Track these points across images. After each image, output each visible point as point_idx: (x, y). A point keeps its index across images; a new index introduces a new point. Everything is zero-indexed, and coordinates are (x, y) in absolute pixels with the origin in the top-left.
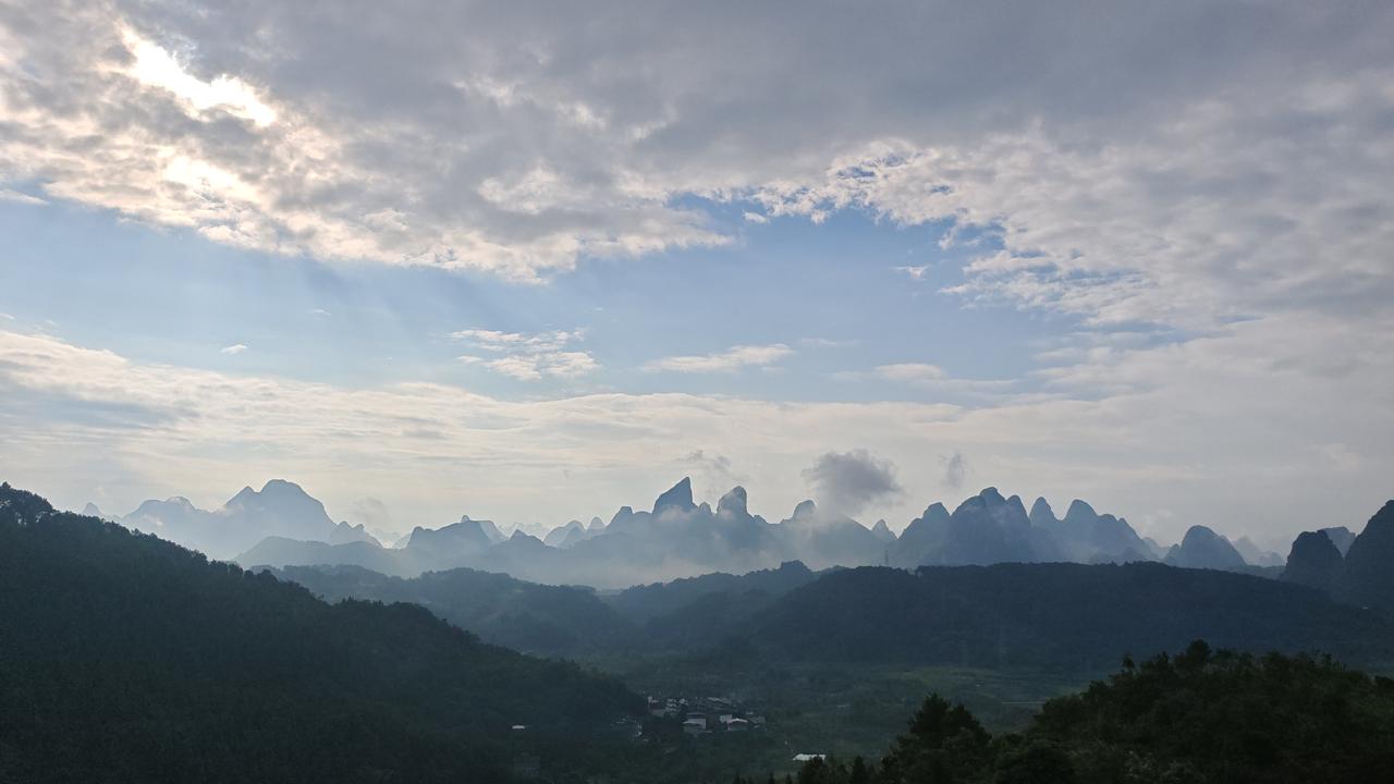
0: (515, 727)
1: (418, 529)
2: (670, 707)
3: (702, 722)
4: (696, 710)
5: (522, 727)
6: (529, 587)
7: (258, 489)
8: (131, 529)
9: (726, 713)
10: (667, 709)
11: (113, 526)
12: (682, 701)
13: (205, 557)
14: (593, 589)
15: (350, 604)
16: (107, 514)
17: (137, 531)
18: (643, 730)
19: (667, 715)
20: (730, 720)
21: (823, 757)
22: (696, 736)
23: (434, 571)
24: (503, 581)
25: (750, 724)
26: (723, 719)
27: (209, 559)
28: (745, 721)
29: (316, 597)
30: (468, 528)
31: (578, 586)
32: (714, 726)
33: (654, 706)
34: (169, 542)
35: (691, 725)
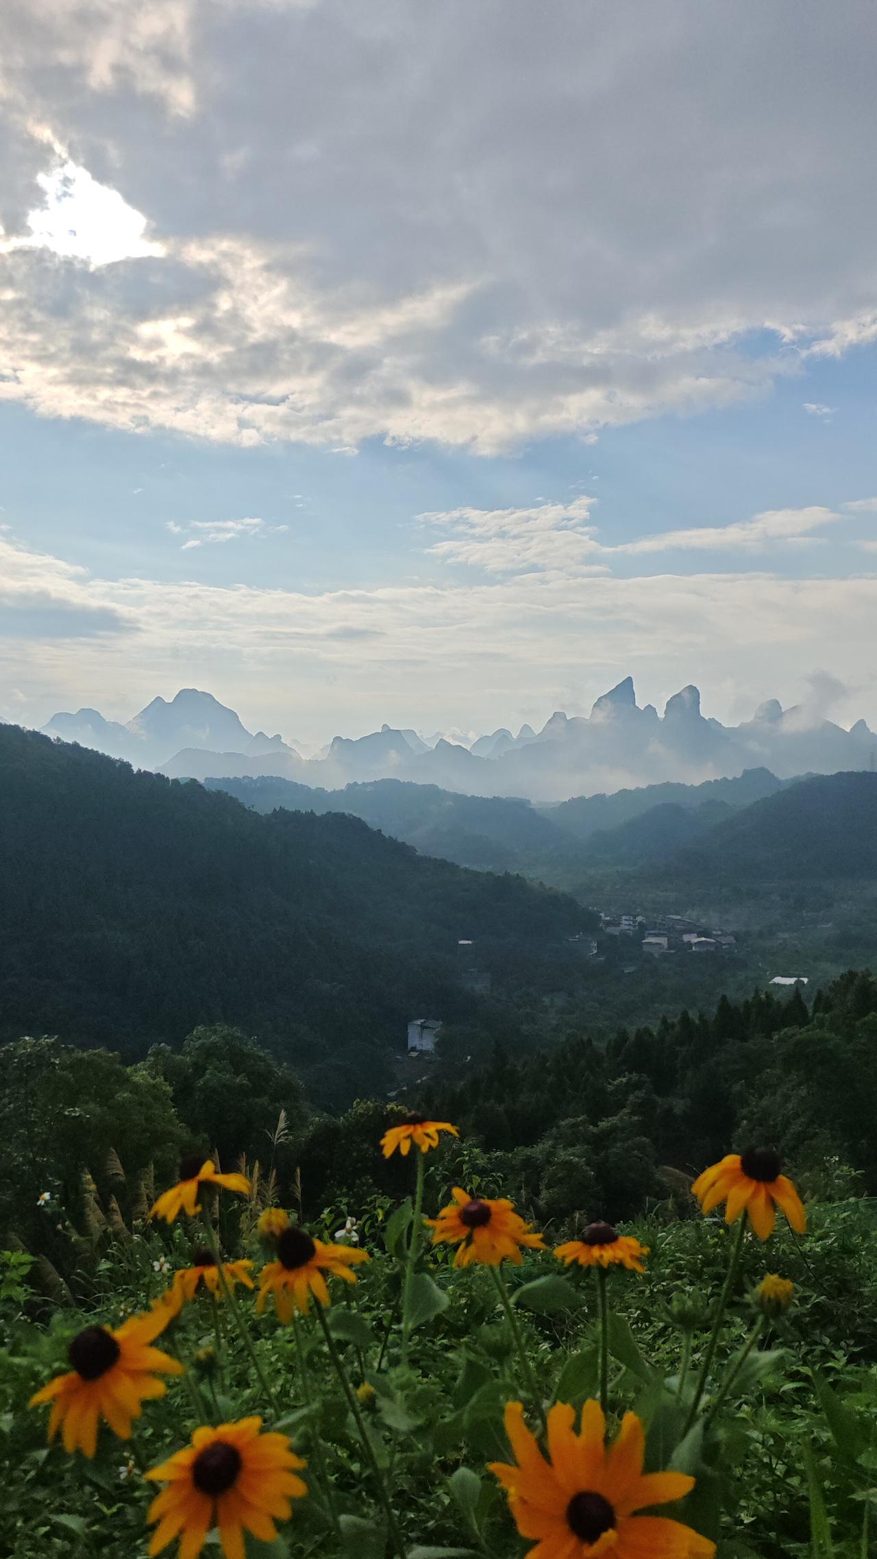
0: (461, 942)
1: (337, 739)
2: (626, 923)
3: (663, 941)
4: (654, 929)
5: (470, 942)
6: (459, 798)
7: (169, 699)
8: (53, 737)
9: (690, 932)
10: (623, 927)
11: (35, 734)
12: (639, 919)
13: (131, 766)
14: (529, 802)
15: (280, 814)
16: (28, 724)
17: (59, 739)
18: (598, 947)
19: (624, 934)
20: (694, 939)
21: (805, 980)
22: (656, 956)
23: (360, 783)
24: (432, 793)
25: (718, 945)
26: (686, 938)
27: (135, 769)
28: (713, 941)
29: (246, 807)
30: (390, 737)
31: (511, 798)
32: (678, 946)
33: (608, 924)
34: (92, 750)
35: (650, 943)
